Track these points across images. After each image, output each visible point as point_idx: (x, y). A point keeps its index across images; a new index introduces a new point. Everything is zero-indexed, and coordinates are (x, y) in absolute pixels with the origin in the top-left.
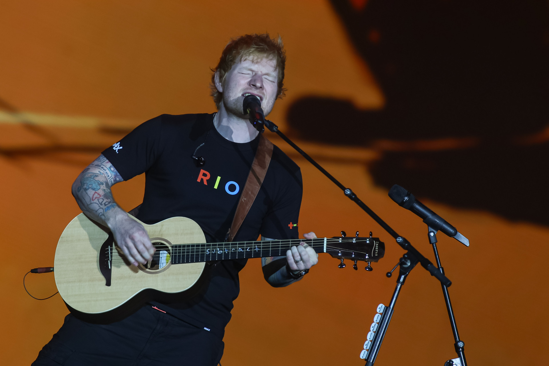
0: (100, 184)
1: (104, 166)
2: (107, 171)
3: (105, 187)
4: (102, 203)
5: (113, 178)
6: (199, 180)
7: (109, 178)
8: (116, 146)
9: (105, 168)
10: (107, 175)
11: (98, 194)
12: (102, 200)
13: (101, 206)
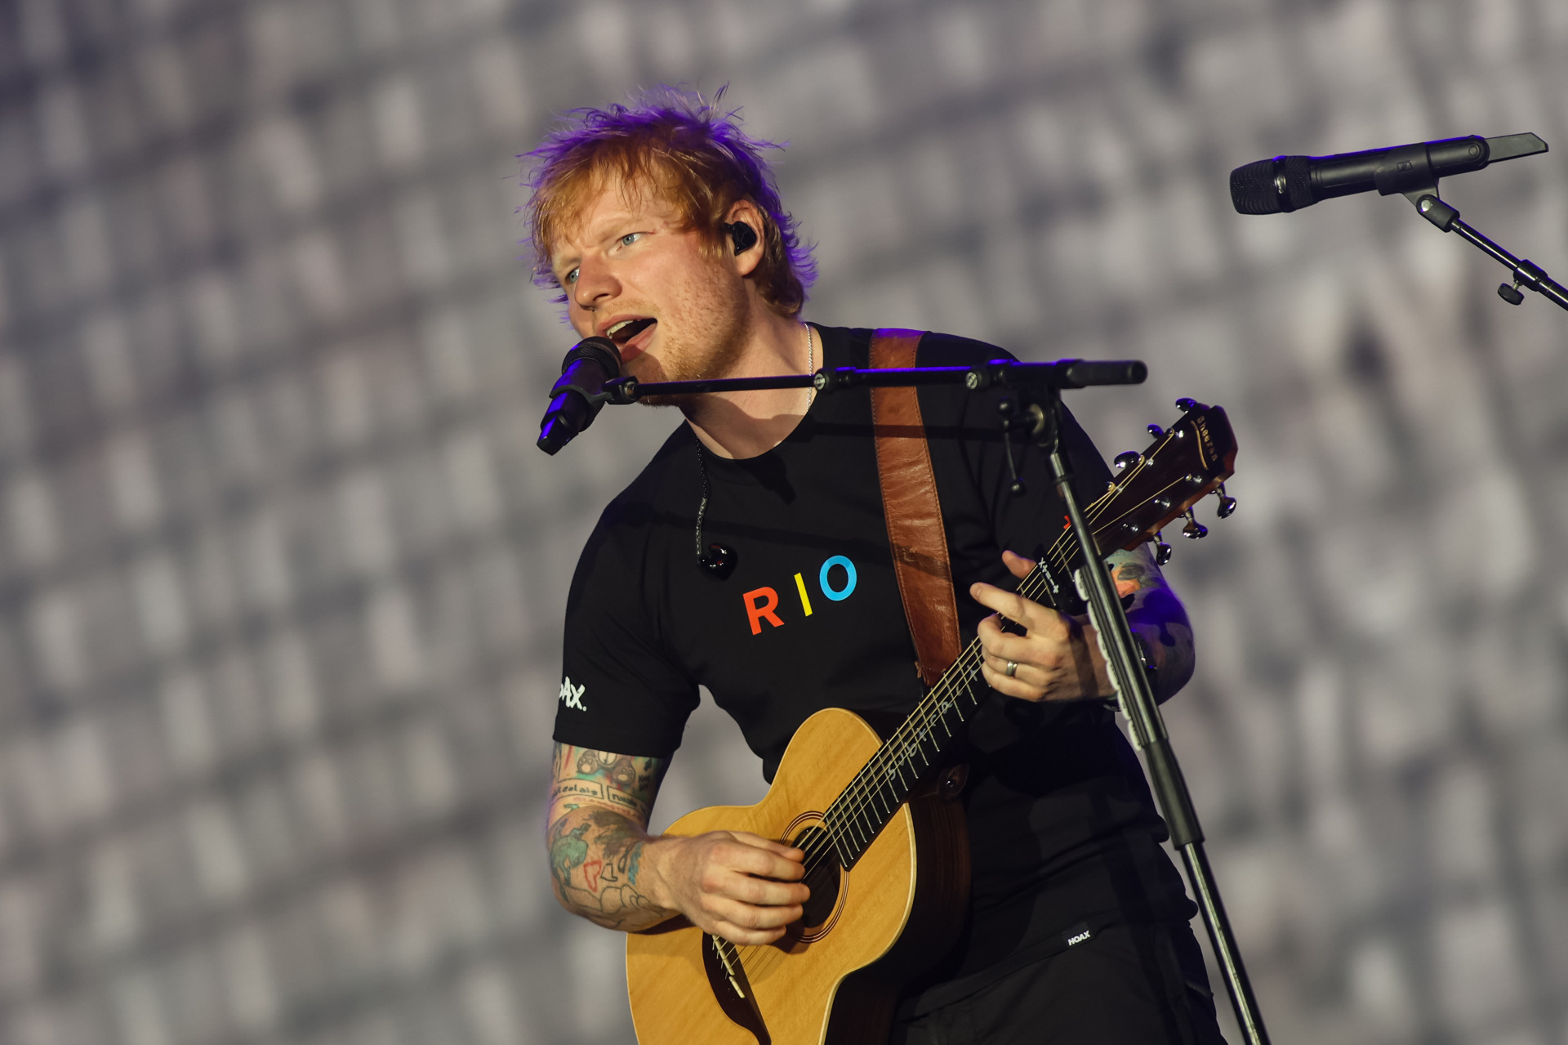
0: (581, 834)
1: (565, 780)
2: (581, 784)
3: (596, 828)
4: (615, 875)
5: (608, 787)
6: (756, 629)
7: (599, 795)
8: (569, 695)
9: (571, 784)
10: (591, 794)
11: (594, 863)
12: (609, 868)
13: (618, 884)
